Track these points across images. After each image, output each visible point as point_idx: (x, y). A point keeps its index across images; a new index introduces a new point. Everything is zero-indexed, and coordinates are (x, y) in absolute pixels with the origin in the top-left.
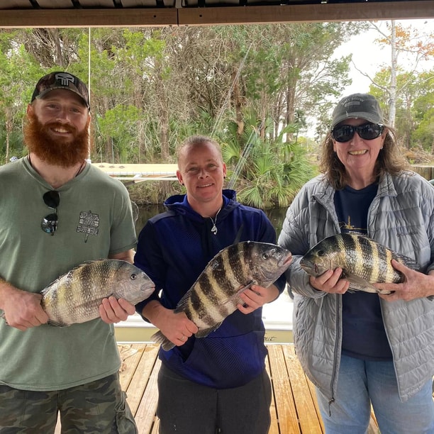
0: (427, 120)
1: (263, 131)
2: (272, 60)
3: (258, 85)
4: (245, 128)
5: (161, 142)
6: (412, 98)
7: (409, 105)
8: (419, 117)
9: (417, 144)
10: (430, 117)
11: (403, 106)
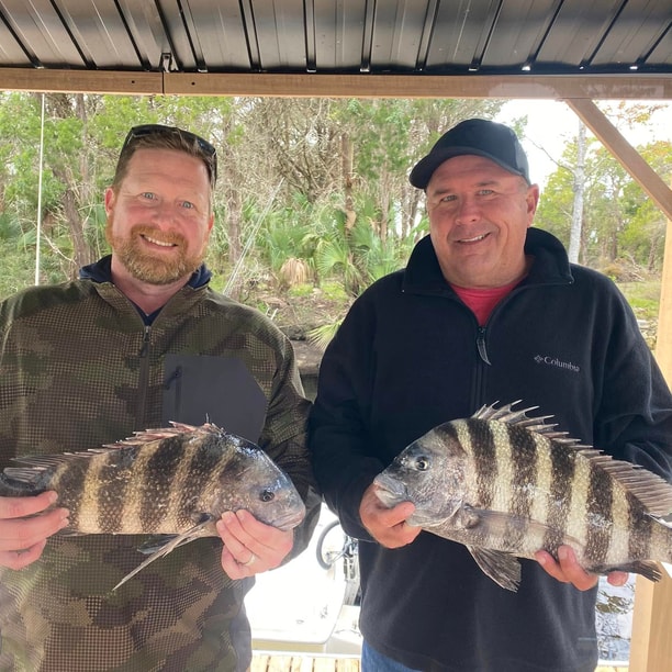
0: (641, 217)
1: (384, 226)
2: (397, 122)
3: (375, 158)
4: (357, 220)
5: (229, 235)
6: (622, 183)
7: (615, 193)
8: (631, 211)
9: (626, 253)
10: (646, 214)
11: (608, 195)
